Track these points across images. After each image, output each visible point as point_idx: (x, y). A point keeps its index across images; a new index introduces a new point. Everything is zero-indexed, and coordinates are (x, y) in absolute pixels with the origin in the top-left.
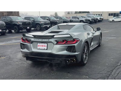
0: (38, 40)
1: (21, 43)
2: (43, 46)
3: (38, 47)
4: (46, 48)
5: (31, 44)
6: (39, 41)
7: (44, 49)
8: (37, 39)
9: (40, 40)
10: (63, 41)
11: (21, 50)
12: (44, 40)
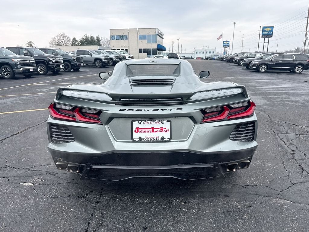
0: (138, 113)
1: (51, 124)
2: (153, 128)
3: (136, 136)
4: (167, 136)
5: (106, 126)
6: (143, 113)
7: (163, 140)
8: (135, 108)
9: (149, 111)
10: (223, 109)
11: (52, 146)
12: (161, 111)
